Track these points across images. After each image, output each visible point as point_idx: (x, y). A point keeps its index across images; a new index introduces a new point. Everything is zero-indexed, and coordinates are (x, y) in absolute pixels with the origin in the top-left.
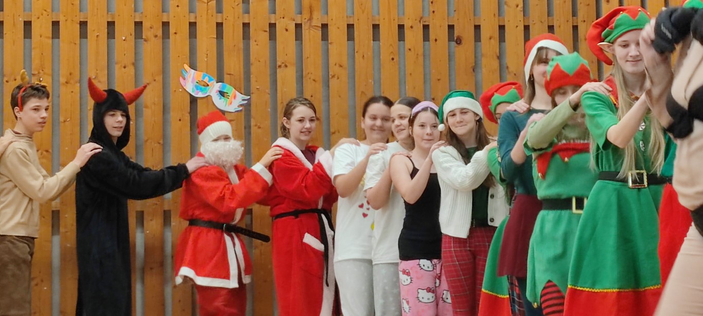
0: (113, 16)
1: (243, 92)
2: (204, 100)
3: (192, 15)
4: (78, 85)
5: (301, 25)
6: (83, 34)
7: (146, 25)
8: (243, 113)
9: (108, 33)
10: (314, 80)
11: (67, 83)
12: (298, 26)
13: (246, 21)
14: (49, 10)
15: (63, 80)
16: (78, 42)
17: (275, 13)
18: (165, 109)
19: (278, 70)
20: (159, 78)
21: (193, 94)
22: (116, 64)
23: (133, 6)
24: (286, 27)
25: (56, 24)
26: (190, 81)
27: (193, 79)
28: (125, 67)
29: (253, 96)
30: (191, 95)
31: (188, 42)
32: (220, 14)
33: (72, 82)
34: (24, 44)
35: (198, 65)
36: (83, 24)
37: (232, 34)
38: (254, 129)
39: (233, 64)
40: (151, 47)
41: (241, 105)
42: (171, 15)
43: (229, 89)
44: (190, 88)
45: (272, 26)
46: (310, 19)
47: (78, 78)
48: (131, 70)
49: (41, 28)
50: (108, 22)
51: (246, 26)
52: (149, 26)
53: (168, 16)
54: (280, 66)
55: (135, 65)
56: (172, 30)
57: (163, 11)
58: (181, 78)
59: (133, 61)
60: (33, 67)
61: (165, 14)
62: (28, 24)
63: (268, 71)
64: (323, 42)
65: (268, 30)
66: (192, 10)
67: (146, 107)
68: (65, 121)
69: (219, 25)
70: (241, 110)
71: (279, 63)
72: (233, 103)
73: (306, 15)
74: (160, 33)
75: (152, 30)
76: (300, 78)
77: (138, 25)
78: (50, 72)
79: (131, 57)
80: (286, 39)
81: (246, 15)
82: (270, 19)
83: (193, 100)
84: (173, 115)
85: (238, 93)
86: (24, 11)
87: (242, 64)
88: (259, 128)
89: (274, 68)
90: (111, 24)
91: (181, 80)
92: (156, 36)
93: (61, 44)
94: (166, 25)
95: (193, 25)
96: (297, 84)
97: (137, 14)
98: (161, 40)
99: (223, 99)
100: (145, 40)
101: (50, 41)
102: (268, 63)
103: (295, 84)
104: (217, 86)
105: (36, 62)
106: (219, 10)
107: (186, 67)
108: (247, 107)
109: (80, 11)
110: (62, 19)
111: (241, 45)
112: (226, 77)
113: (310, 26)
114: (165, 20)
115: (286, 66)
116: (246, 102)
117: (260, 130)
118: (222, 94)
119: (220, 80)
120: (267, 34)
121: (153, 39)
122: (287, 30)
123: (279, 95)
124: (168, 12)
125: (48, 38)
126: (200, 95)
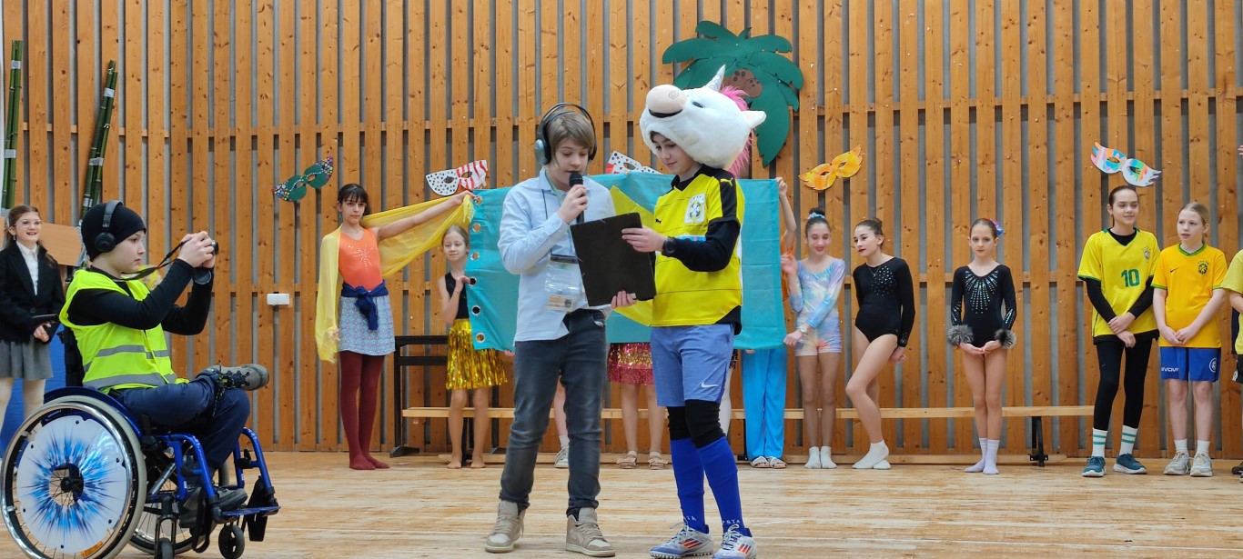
0: (1026, 99)
1: (1154, 166)
2: (1115, 176)
3: (1103, 94)
4: (994, 165)
5: (1214, 98)
6: (999, 118)
7: (1057, 106)
8: (1154, 188)
9: (1022, 116)
10: (1228, 153)
11: (983, 163)
12: (1212, 100)
13: (1158, 98)
14: (967, 97)
15: (979, 161)
16: (993, 125)
17: (1187, 88)
18: (1077, 186)
19: (1191, 144)
20: (1071, 156)
21: (1104, 171)
22: (1029, 144)
23: (1045, 89)
24: (1198, 102)
25: (973, 110)
26: (1102, 159)
27: (1104, 155)
28: (1038, 147)
29: (1165, 171)
30: (1102, 171)
31: (1099, 121)
32: (1130, 93)
33: (988, 162)
34: (944, 129)
35: (1109, 142)
36: (998, 109)
37: (1144, 112)
38: (1165, 203)
39: (1144, 140)
40: (1063, 127)
41: (1152, 180)
42: (1083, 94)
43: (1140, 165)
44: (1101, 164)
45: (1185, 101)
46: (1225, 92)
47: (993, 159)
48: (1043, 150)
49: (959, 114)
50: (1022, 106)
51: (1157, 102)
52: (1061, 107)
53: (1080, 96)
54: (1192, 140)
55: (1048, 144)
56: (1083, 110)
57: (1075, 92)
58: (1092, 156)
59: (1046, 140)
60: (953, 150)
61: (1076, 95)
62: (947, 111)
63: (1180, 145)
64: (1239, 114)
65: (1180, 105)
66: (1103, 90)
67: (1059, 184)
68: (982, 199)
69: (1130, 103)
70: (1152, 185)
71: (1191, 138)
72: (1145, 177)
73: (1220, 89)
74: (1071, 113)
75: (1064, 110)
76: (1214, 151)
77: (1051, 106)
78: (968, 154)
79: (1043, 138)
80: (1199, 114)
81: (1158, 92)
82: (1182, 94)
83: (1105, 176)
84: (1085, 192)
85: (1149, 169)
86: (944, 98)
87: (1153, 139)
88: (1171, 201)
89: (1187, 141)
90: (1024, 108)
91: (1092, 157)
92: (1067, 116)
93: (978, 128)
94: (1077, 105)
95: (1103, 104)
96: (1210, 157)
97: (1049, 96)
98: (1072, 121)
99: (1134, 175)
100: (1057, 121)
101: (968, 126)
102: (1180, 138)
103: (1208, 158)
104: (1128, 162)
105: (955, 146)
106: (1130, 88)
107: (1097, 144)
108: (1158, 182)
109: (995, 96)
110: (978, 105)
111: (1152, 121)
112: (1137, 153)
113: (1225, 99)
114: (1076, 101)
115: (1199, 140)
116: (1157, 176)
117: (1171, 204)
118: (1133, 169)
119: (1131, 155)
120: (1179, 110)
121: (1065, 118)
122: (1199, 104)
123: (1191, 169)
124: (1079, 93)
125: (966, 123)
126: (1111, 171)
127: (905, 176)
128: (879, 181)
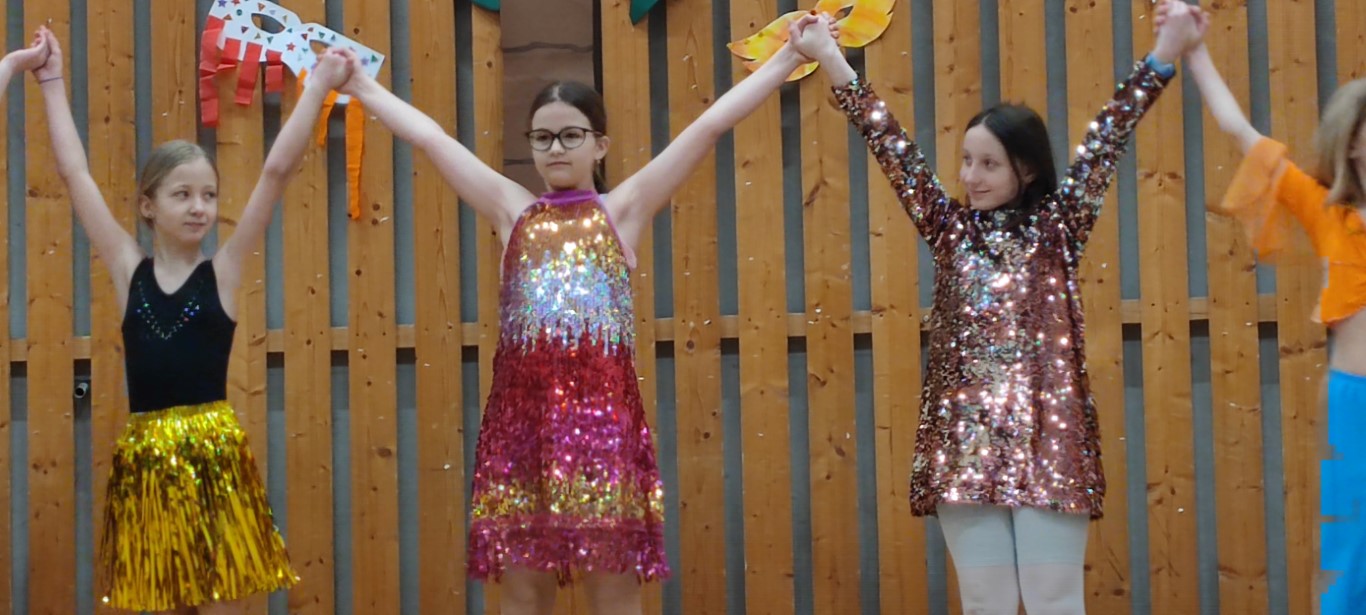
127: (1010, 43)
128: (943, 55)
